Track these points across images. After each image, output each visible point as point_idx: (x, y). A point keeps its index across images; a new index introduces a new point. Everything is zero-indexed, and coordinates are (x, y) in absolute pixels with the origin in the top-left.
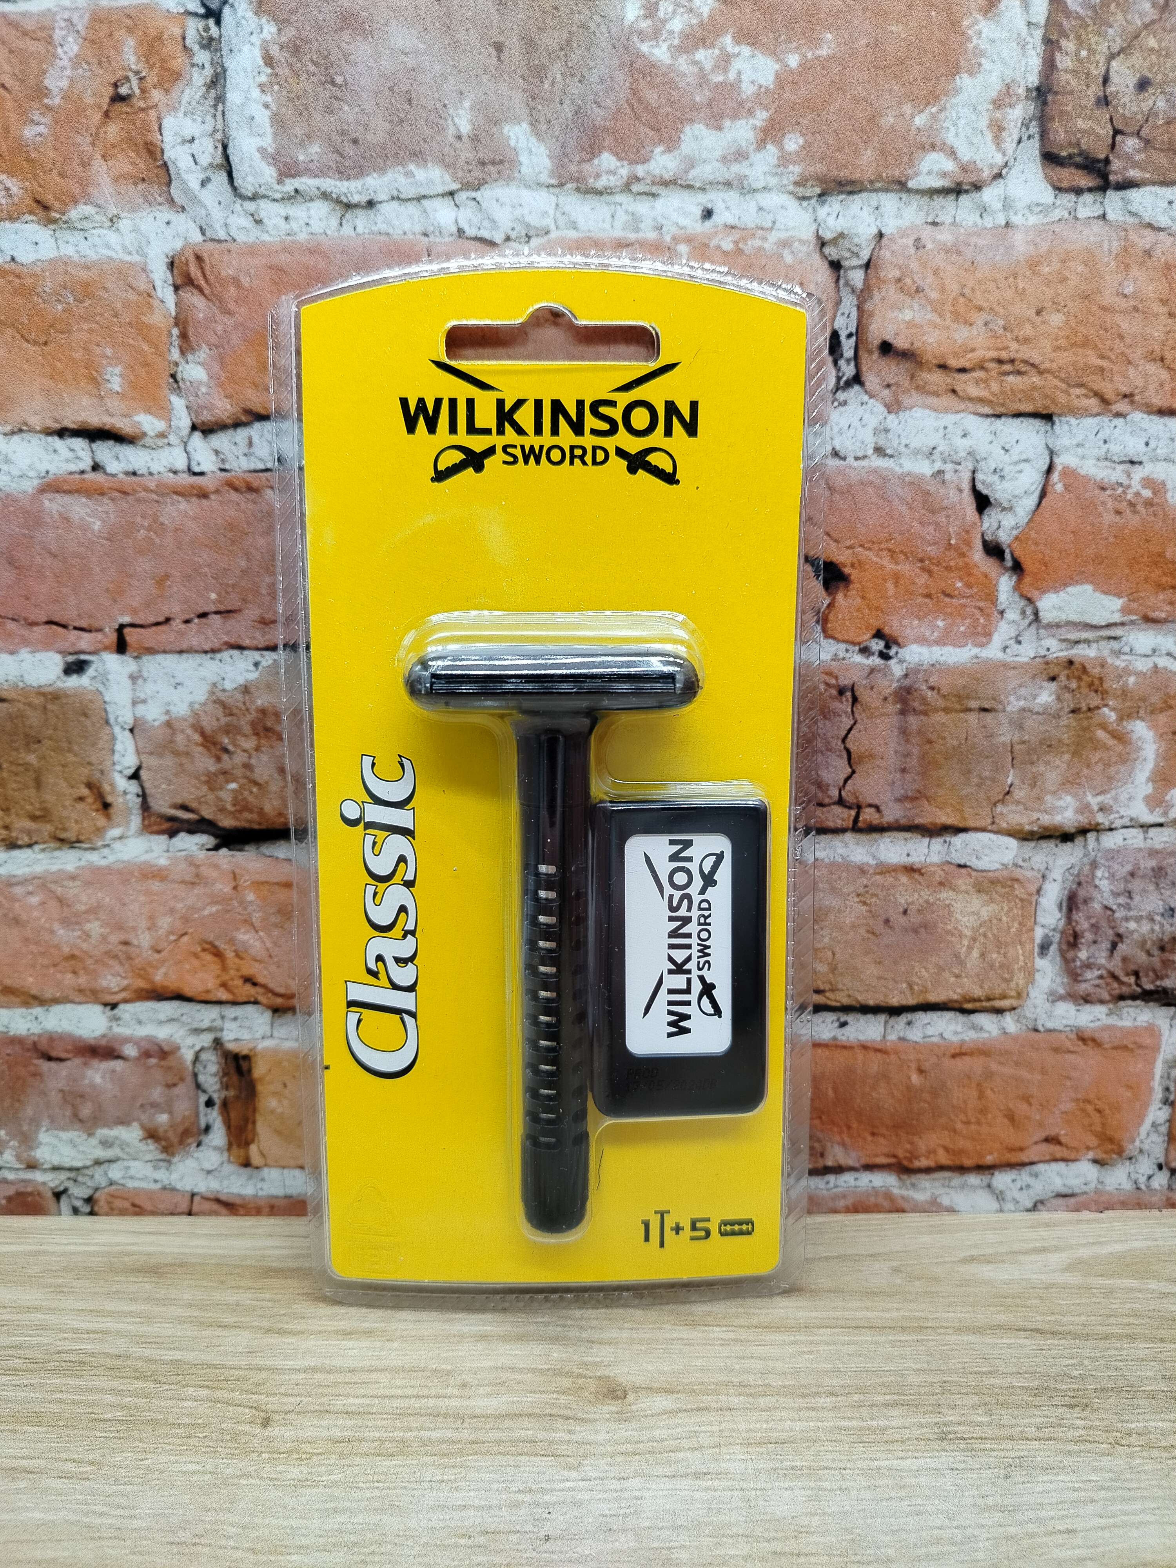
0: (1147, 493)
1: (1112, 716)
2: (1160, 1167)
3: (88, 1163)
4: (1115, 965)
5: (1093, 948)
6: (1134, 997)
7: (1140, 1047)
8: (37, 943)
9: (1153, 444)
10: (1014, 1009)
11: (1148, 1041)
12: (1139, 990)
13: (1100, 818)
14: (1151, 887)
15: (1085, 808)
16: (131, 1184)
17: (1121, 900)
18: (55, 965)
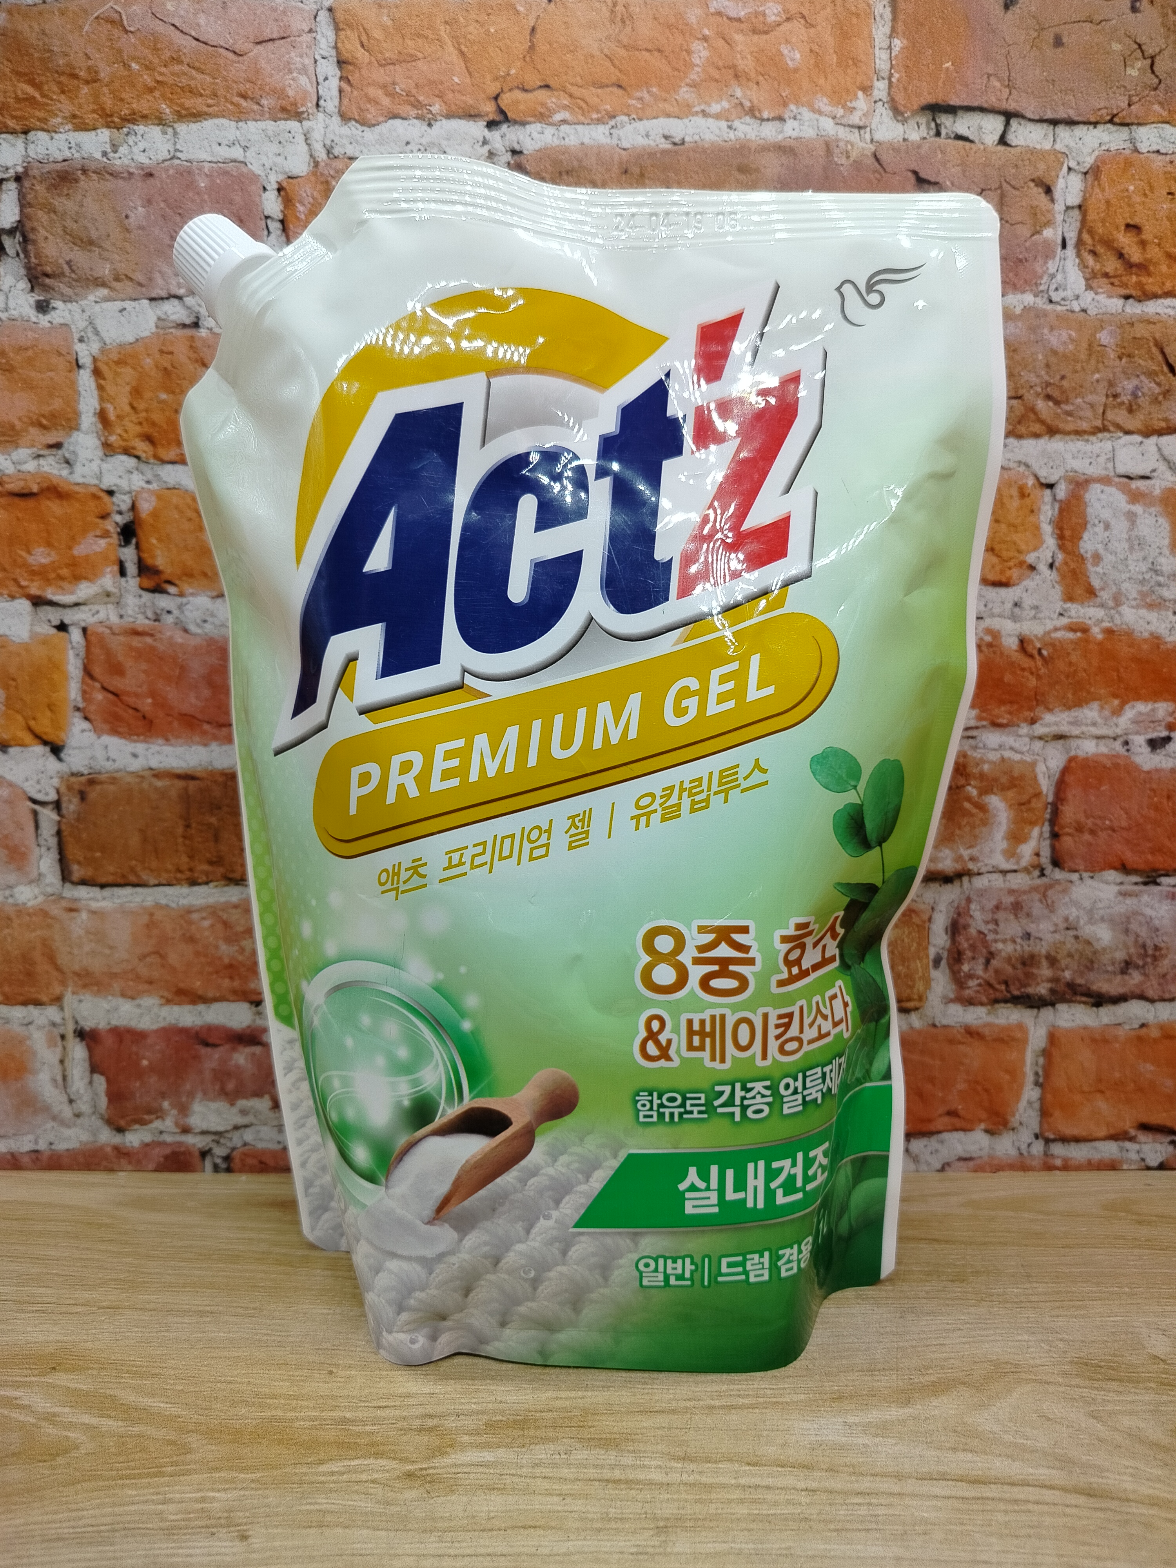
0: (988, 639)
1: (973, 792)
2: (1037, 1137)
3: (229, 1128)
4: (990, 975)
5: (972, 963)
6: (1006, 1001)
7: (1013, 1039)
8: (206, 956)
9: (990, 606)
10: (916, 1009)
11: (1019, 1035)
12: (1009, 995)
13: (971, 866)
14: (1012, 917)
15: (959, 858)
16: (260, 1145)
17: (991, 926)
18: (217, 972)
